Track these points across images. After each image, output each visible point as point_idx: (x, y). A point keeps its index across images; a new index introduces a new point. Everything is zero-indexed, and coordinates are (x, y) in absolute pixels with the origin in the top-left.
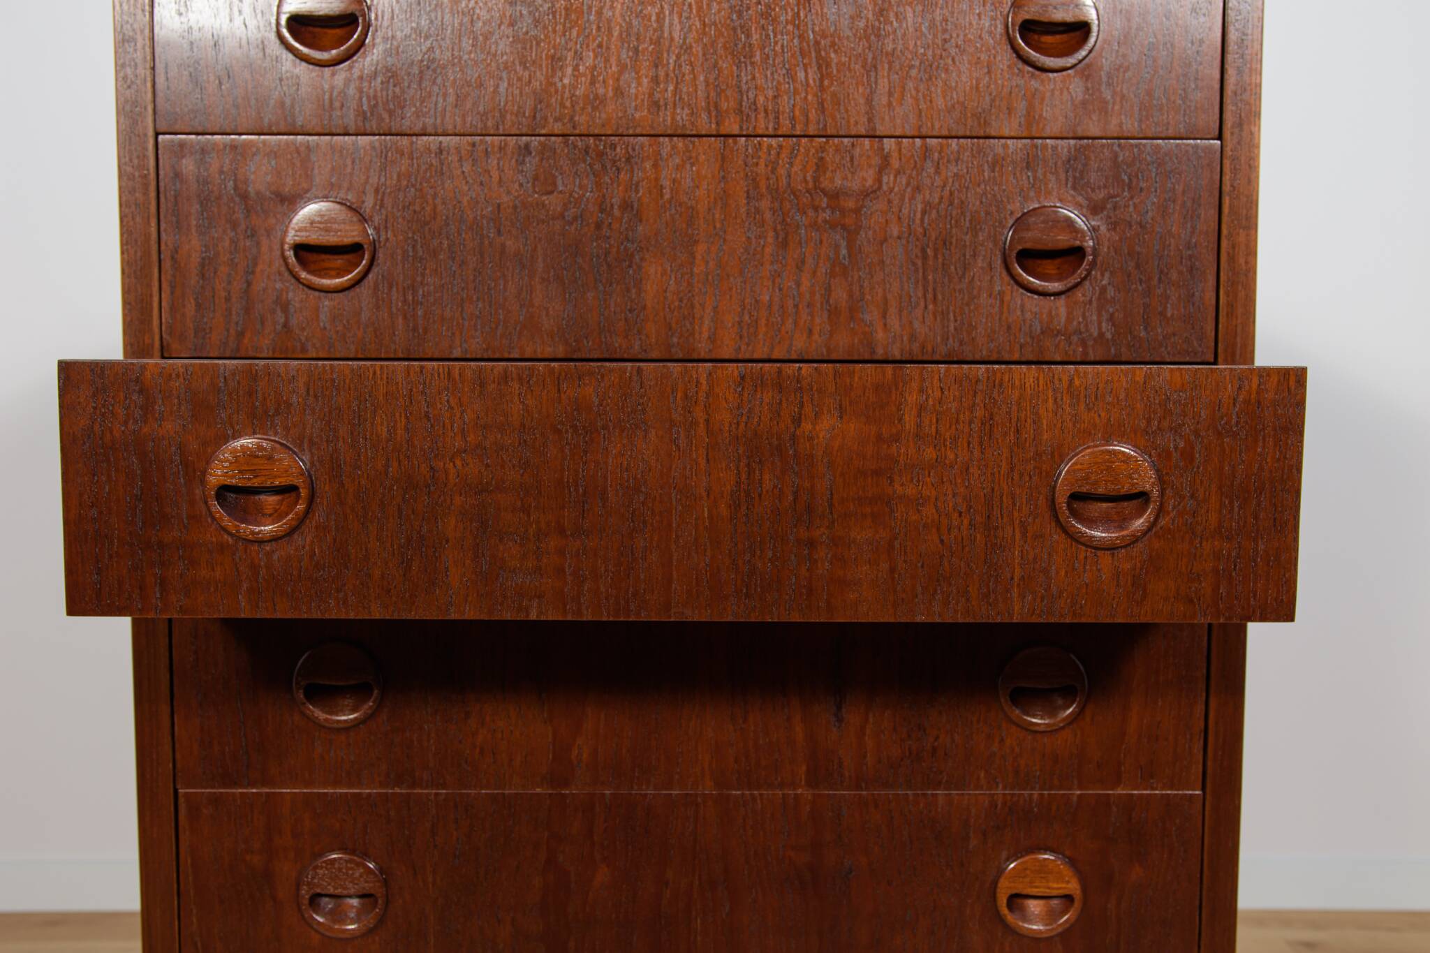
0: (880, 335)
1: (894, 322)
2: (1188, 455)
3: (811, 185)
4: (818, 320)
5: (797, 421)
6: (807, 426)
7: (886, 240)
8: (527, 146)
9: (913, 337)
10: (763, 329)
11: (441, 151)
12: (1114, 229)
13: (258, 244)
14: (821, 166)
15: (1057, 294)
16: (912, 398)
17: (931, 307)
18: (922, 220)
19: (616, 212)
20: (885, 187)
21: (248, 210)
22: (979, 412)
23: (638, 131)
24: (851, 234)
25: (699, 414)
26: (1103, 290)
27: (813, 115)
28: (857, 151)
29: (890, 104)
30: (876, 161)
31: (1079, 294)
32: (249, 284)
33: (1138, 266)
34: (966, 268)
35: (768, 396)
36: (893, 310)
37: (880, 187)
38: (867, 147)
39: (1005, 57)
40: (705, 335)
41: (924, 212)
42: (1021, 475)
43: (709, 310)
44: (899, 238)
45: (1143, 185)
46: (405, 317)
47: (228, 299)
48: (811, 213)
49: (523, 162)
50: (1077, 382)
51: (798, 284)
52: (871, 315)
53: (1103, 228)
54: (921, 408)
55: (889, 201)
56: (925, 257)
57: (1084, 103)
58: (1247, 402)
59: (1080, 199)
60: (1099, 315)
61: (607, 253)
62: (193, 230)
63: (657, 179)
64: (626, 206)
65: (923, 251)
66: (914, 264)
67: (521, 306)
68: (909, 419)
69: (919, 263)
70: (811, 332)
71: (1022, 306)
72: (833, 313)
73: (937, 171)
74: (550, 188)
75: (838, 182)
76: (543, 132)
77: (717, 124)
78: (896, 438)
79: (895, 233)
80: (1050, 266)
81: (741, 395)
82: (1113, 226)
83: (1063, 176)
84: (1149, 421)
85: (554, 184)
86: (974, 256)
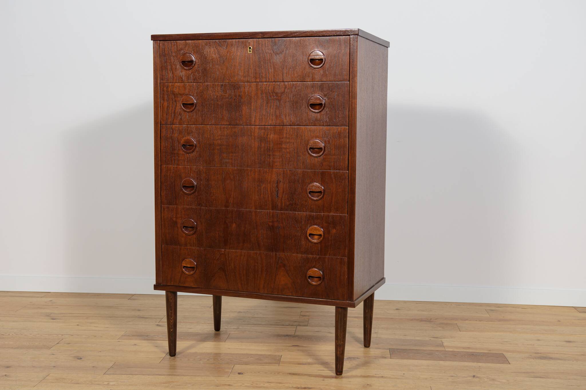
0: (285, 121)
1: (287, 118)
2: (329, 142)
3: (272, 91)
4: (273, 118)
5: (267, 135)
6: (269, 136)
7: (286, 102)
8: (222, 84)
9: (291, 121)
10: (264, 119)
11: (207, 85)
12: (329, 100)
13: (176, 103)
14: (274, 88)
15: (318, 113)
16: (285, 131)
17: (294, 115)
18: (293, 98)
19: (238, 97)
20: (286, 92)
21: (175, 97)
22: (295, 134)
23: (242, 81)
24: (280, 100)
25: (253, 134)
26: (327, 112)
27: (272, 78)
28: (281, 85)
29: (286, 76)
30: (284, 87)
31: (322, 113)
32: (175, 111)
33: (333, 107)
34: (301, 107)
35: (263, 131)
36: (287, 116)
37: (285, 92)
38: (282, 84)
39: (307, 67)
40: (253, 121)
41: (293, 96)
42: (302, 145)
43: (254, 116)
44: (288, 102)
45: (334, 90)
46: (201, 117)
47: (171, 113)
48: (272, 97)
49: (221, 88)
50: (311, 129)
51: (270, 111)
52: (283, 117)
53: (327, 99)
54: (286, 134)
55: (287, 95)
56: (293, 105)
57: (323, 75)
58: (339, 132)
59: (322, 93)
60: (326, 117)
61: (236, 105)
62: (166, 100)
63: (245, 91)
64: (239, 96)
65: (293, 104)
66: (291, 107)
67: (221, 115)
68: (285, 136)
69: (292, 106)
70: (272, 120)
71: (311, 115)
72: (277, 116)
73: (295, 88)
74: (226, 92)
75: (277, 91)
76: (225, 82)
77: (255, 80)
78: (283, 138)
79: (288, 100)
80: (317, 107)
81: (259, 131)
82: (329, 99)
83: (319, 89)
84: (323, 136)
85: (227, 92)
86: (302, 105)
